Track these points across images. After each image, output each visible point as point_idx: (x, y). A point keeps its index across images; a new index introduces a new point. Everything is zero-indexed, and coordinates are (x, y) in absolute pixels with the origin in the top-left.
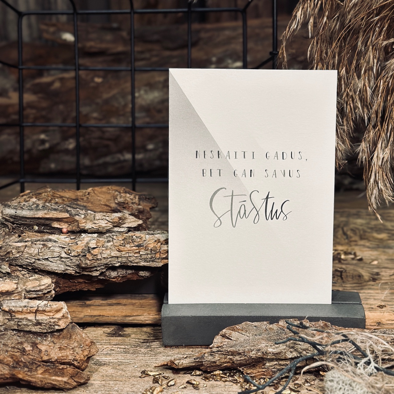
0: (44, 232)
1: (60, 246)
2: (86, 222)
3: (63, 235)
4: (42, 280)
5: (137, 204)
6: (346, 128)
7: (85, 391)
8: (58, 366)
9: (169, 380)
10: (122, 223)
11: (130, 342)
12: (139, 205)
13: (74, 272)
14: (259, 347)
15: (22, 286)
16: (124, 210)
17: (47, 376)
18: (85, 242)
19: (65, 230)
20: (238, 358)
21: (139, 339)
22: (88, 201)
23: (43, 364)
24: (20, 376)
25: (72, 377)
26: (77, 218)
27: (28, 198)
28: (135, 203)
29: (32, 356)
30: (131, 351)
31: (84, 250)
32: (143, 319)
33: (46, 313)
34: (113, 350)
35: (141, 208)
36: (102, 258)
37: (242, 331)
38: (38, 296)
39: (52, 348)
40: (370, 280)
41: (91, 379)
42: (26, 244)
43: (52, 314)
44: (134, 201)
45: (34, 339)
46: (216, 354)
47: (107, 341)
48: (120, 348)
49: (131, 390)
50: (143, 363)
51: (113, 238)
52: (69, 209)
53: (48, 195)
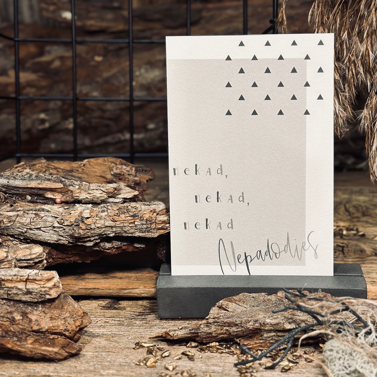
0: (37, 202)
1: (53, 215)
2: (80, 192)
3: (56, 205)
4: (33, 248)
5: (133, 175)
6: (347, 94)
7: (76, 362)
8: (49, 336)
9: (164, 351)
10: (117, 193)
11: (125, 314)
12: (136, 176)
13: (67, 242)
14: (257, 318)
15: (12, 254)
16: (120, 182)
17: (37, 346)
18: (79, 211)
19: (58, 200)
20: (234, 329)
21: (134, 312)
22: (83, 172)
23: (32, 334)
24: (9, 346)
25: (63, 347)
26: (71, 188)
27: (22, 169)
28: (131, 174)
29: (22, 325)
30: (126, 324)
31: (77, 220)
32: (139, 292)
33: (36, 282)
34: (108, 322)
35: (137, 180)
36: (96, 228)
37: (240, 302)
38: (29, 264)
39: (43, 317)
40: (373, 255)
41: (84, 350)
42: (18, 213)
43: (42, 283)
44: (130, 173)
45: (24, 309)
46: (212, 325)
47: (101, 314)
48: (115, 320)
49: (124, 361)
50: (138, 335)
51: (107, 209)
52: (63, 180)
53: (42, 166)
